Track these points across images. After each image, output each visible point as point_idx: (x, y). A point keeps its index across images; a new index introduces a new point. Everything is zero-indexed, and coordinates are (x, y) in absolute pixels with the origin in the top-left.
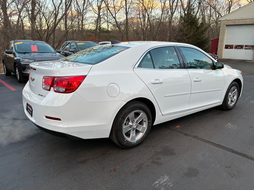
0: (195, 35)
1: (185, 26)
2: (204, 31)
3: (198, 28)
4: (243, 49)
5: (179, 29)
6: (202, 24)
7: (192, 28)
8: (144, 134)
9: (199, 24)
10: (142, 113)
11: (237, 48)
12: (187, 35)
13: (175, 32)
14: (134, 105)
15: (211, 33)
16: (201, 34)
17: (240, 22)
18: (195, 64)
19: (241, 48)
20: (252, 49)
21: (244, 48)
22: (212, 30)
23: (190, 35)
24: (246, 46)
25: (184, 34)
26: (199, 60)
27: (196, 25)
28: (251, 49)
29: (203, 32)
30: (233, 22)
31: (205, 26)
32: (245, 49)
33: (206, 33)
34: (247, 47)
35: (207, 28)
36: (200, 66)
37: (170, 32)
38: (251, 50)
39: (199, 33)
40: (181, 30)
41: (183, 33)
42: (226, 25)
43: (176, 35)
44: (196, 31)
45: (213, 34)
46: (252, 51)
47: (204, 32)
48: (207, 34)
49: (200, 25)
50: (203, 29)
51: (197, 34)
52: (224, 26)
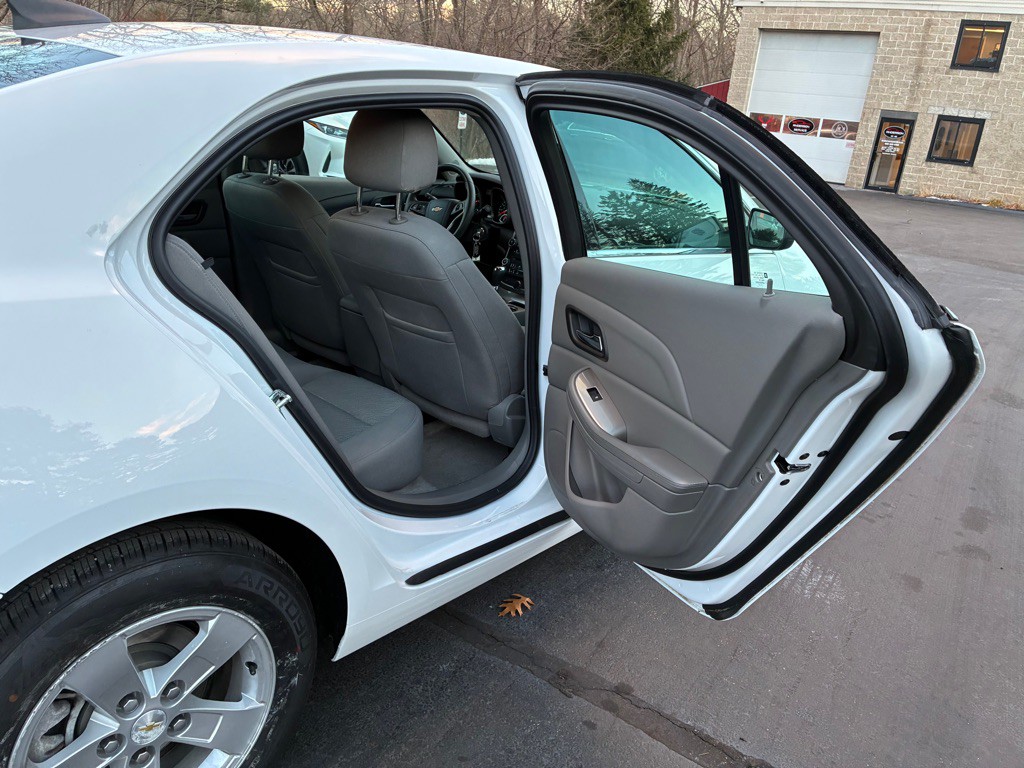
0: (636, 63)
1: (600, 18)
2: (675, 49)
3: (649, 32)
4: (816, 134)
5: (574, 28)
6: (667, 16)
7: (628, 30)
8: (244, 757)
9: (656, 18)
10: (212, 623)
11: (792, 128)
12: (604, 59)
13: (558, 37)
14: (121, 582)
15: (697, 58)
16: (662, 60)
17: (813, 18)
18: (633, 208)
19: (809, 130)
20: (848, 139)
21: (820, 130)
22: (702, 46)
23: (616, 61)
24: (828, 124)
25: (593, 53)
26: (651, 186)
27: (641, 19)
28: (843, 138)
29: (668, 50)
30: (786, 18)
31: (679, 24)
32: (823, 135)
33: (680, 57)
34: (830, 128)
35: (683, 36)
36: (655, 220)
37: (537, 37)
38: (846, 141)
39: (655, 55)
40: (584, 35)
41: (588, 48)
42: (761, 29)
43: (560, 55)
44: (643, 44)
45: (707, 66)
46: (848, 145)
47: (671, 53)
48: (684, 62)
49: (659, 20)
50: (671, 36)
51: (648, 57)
52: (751, 33)
